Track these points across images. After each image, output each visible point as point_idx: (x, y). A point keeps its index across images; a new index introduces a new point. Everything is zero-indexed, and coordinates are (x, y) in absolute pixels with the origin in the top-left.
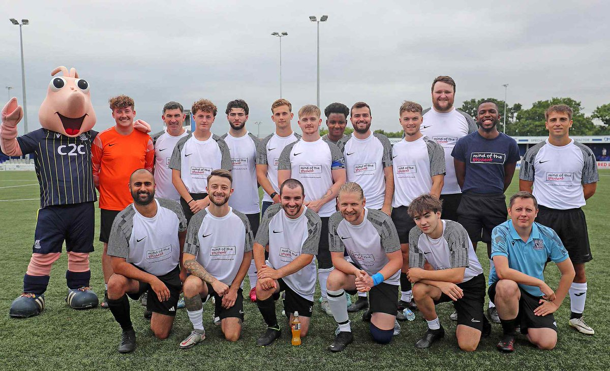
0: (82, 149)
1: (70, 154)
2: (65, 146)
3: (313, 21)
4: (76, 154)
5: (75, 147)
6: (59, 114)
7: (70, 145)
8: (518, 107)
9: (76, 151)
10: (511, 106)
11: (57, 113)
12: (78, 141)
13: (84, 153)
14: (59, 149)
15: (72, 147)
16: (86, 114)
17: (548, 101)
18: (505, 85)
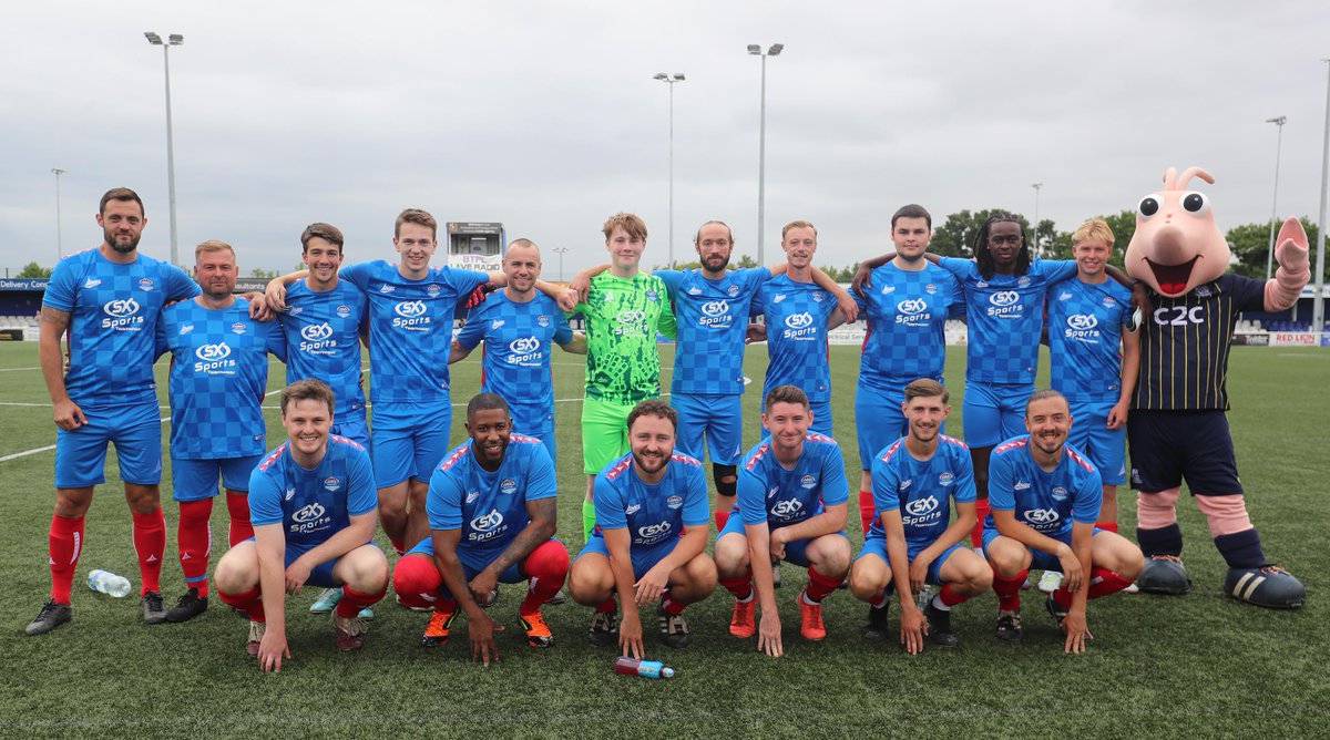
0: (1198, 315)
1: (1175, 322)
2: (1166, 310)
3: (755, 53)
4: (1185, 323)
5: (1184, 309)
6: (1149, 262)
7: (1174, 309)
8: (1046, 228)
9: (1187, 318)
10: (1033, 224)
11: (1146, 258)
12: (1191, 300)
13: (1201, 320)
14: (1157, 313)
15: (1180, 312)
16: (1198, 256)
17: (1113, 217)
18: (1036, 186)
